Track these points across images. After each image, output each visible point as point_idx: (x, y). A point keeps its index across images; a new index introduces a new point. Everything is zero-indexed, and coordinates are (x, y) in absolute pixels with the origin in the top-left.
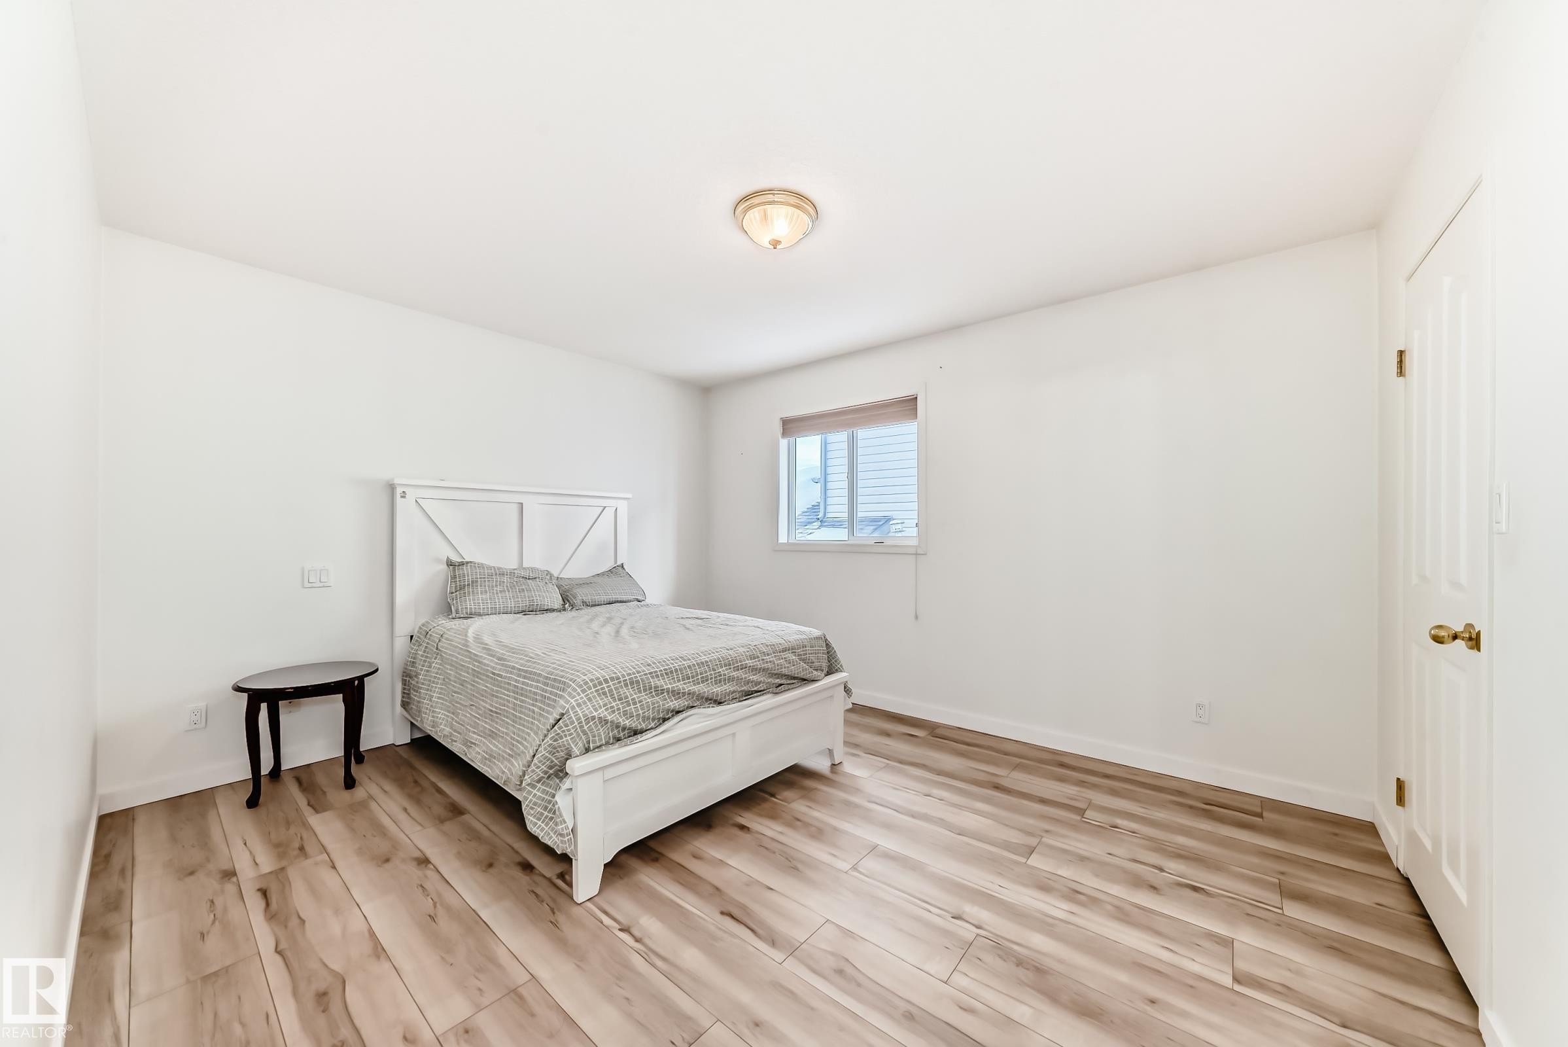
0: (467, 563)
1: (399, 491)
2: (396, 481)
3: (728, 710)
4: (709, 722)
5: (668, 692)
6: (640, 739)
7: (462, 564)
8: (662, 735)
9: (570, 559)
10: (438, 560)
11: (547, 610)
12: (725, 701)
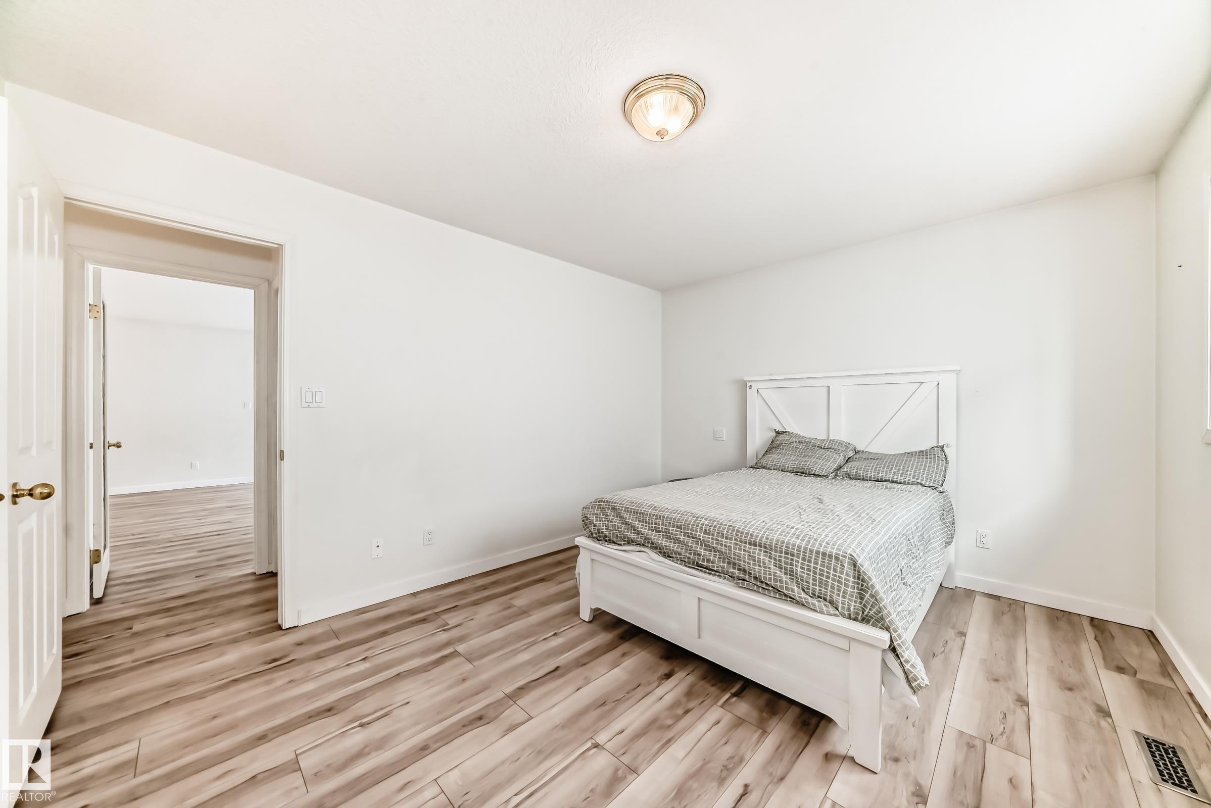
0: (786, 432)
1: (748, 385)
2: (746, 379)
3: (673, 566)
4: (651, 564)
5: (632, 527)
6: (607, 545)
7: (783, 432)
8: (620, 552)
9: (877, 435)
10: (770, 429)
11: (814, 475)
12: (673, 558)
